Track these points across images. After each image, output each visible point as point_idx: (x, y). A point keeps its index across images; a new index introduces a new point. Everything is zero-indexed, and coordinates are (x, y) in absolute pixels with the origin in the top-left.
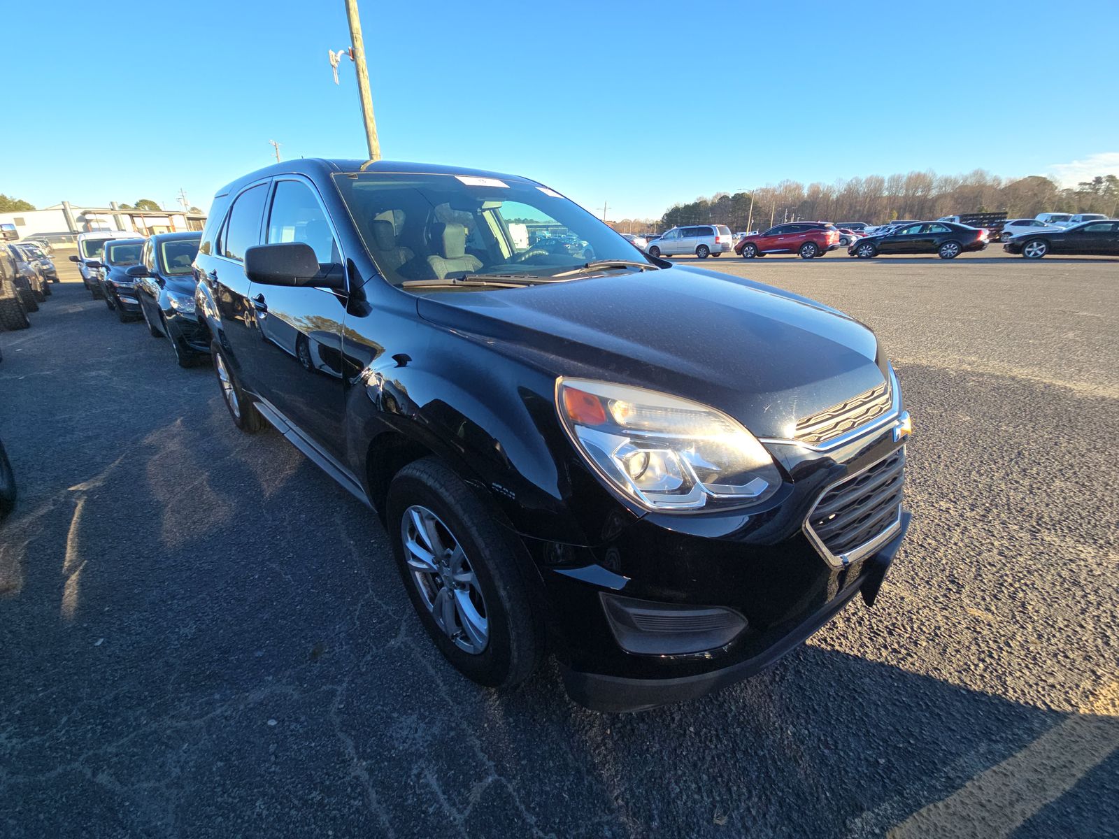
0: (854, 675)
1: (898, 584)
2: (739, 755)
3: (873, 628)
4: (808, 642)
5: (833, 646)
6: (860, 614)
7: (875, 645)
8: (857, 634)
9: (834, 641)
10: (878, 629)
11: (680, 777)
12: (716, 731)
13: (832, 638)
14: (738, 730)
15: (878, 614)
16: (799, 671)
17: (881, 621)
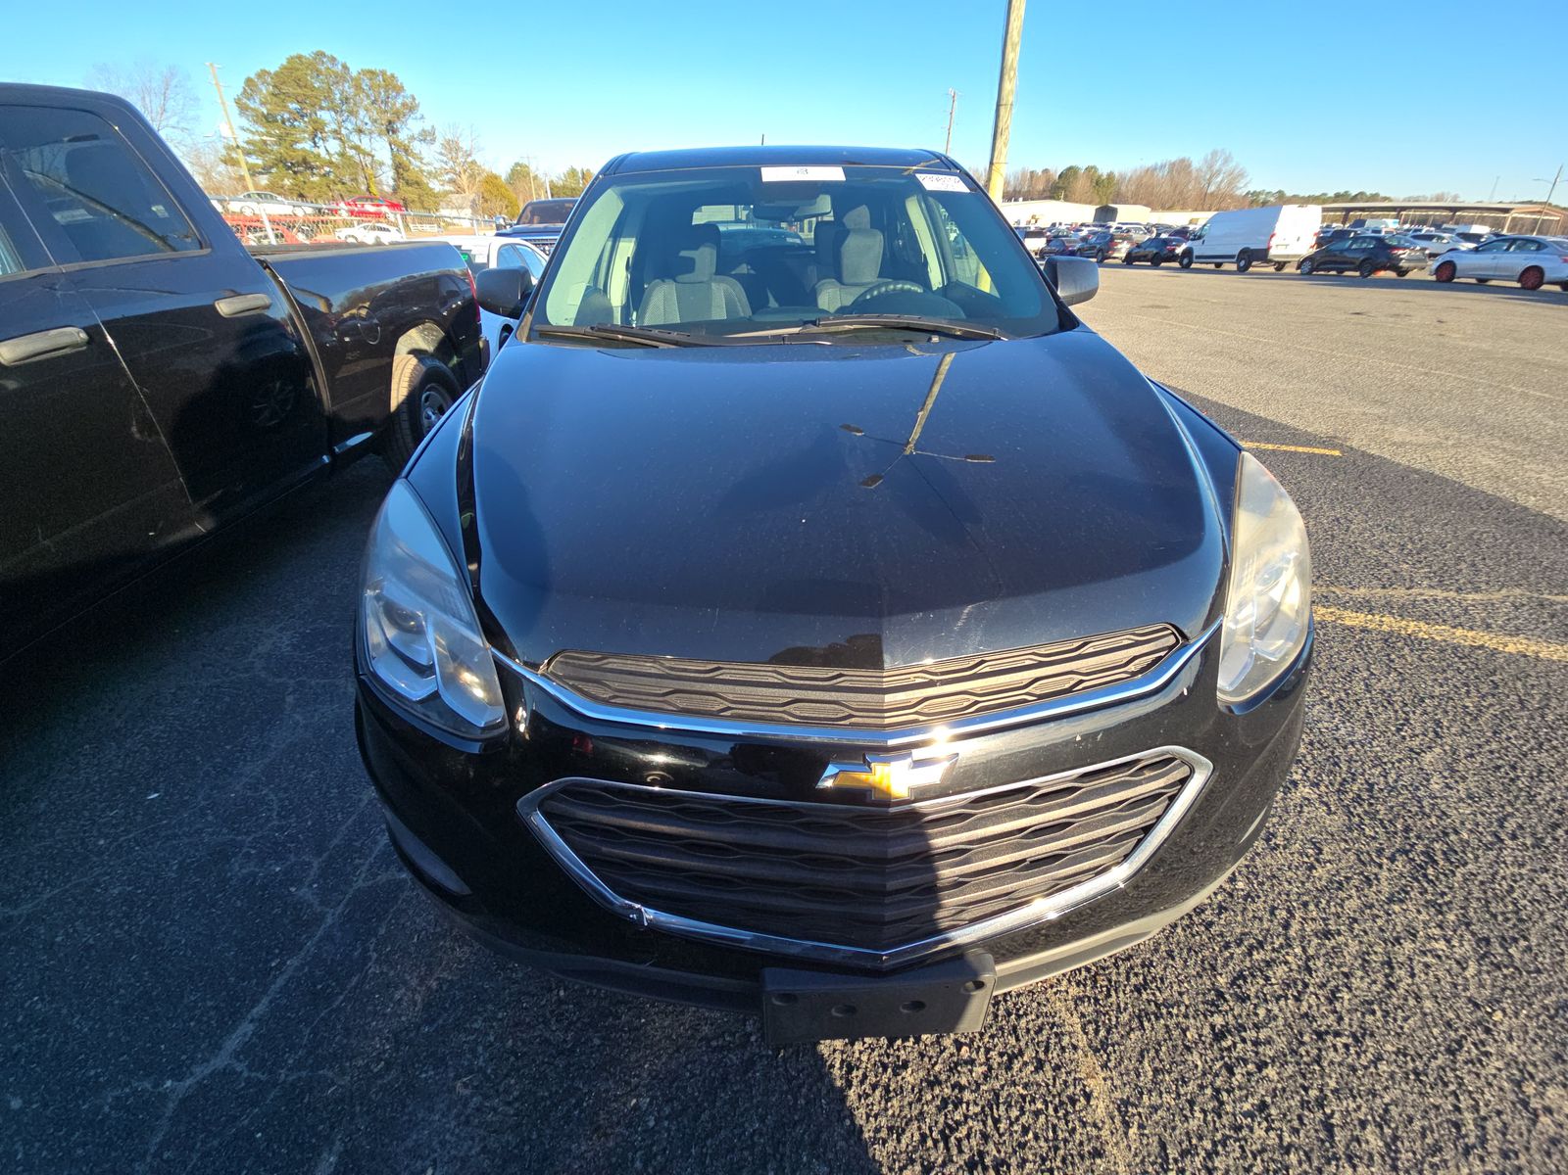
0: (814, 1144)
1: (1133, 1131)
2: (561, 1063)
3: (953, 1130)
4: (825, 1047)
5: (849, 1084)
6: (967, 1095)
7: (915, 1151)
8: (915, 1112)
9: (862, 1082)
10: (959, 1140)
11: (495, 1019)
12: (578, 1019)
13: (865, 1076)
14: (597, 1042)
15: (1002, 1126)
16: (754, 1063)
17: (985, 1137)
